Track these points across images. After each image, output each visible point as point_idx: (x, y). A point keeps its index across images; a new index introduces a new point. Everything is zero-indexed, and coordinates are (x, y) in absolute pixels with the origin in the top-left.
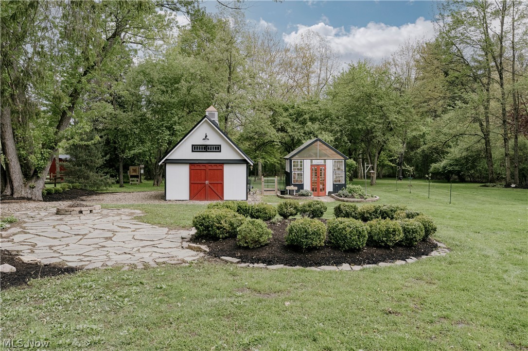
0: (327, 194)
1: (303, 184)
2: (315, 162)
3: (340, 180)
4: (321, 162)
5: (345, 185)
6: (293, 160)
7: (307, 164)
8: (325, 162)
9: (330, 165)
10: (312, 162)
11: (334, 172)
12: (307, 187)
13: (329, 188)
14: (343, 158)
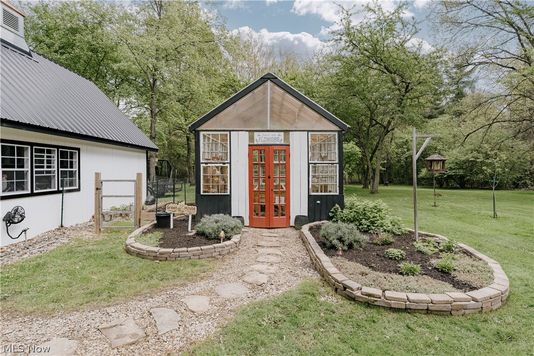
0: (292, 223)
1: (230, 196)
2: (261, 138)
3: (326, 186)
4: (277, 138)
5: (339, 200)
6: (202, 134)
7: (240, 144)
8: (287, 138)
9: (299, 145)
10: (251, 138)
11: (312, 166)
12: (240, 205)
13: (299, 206)
14: (337, 128)
